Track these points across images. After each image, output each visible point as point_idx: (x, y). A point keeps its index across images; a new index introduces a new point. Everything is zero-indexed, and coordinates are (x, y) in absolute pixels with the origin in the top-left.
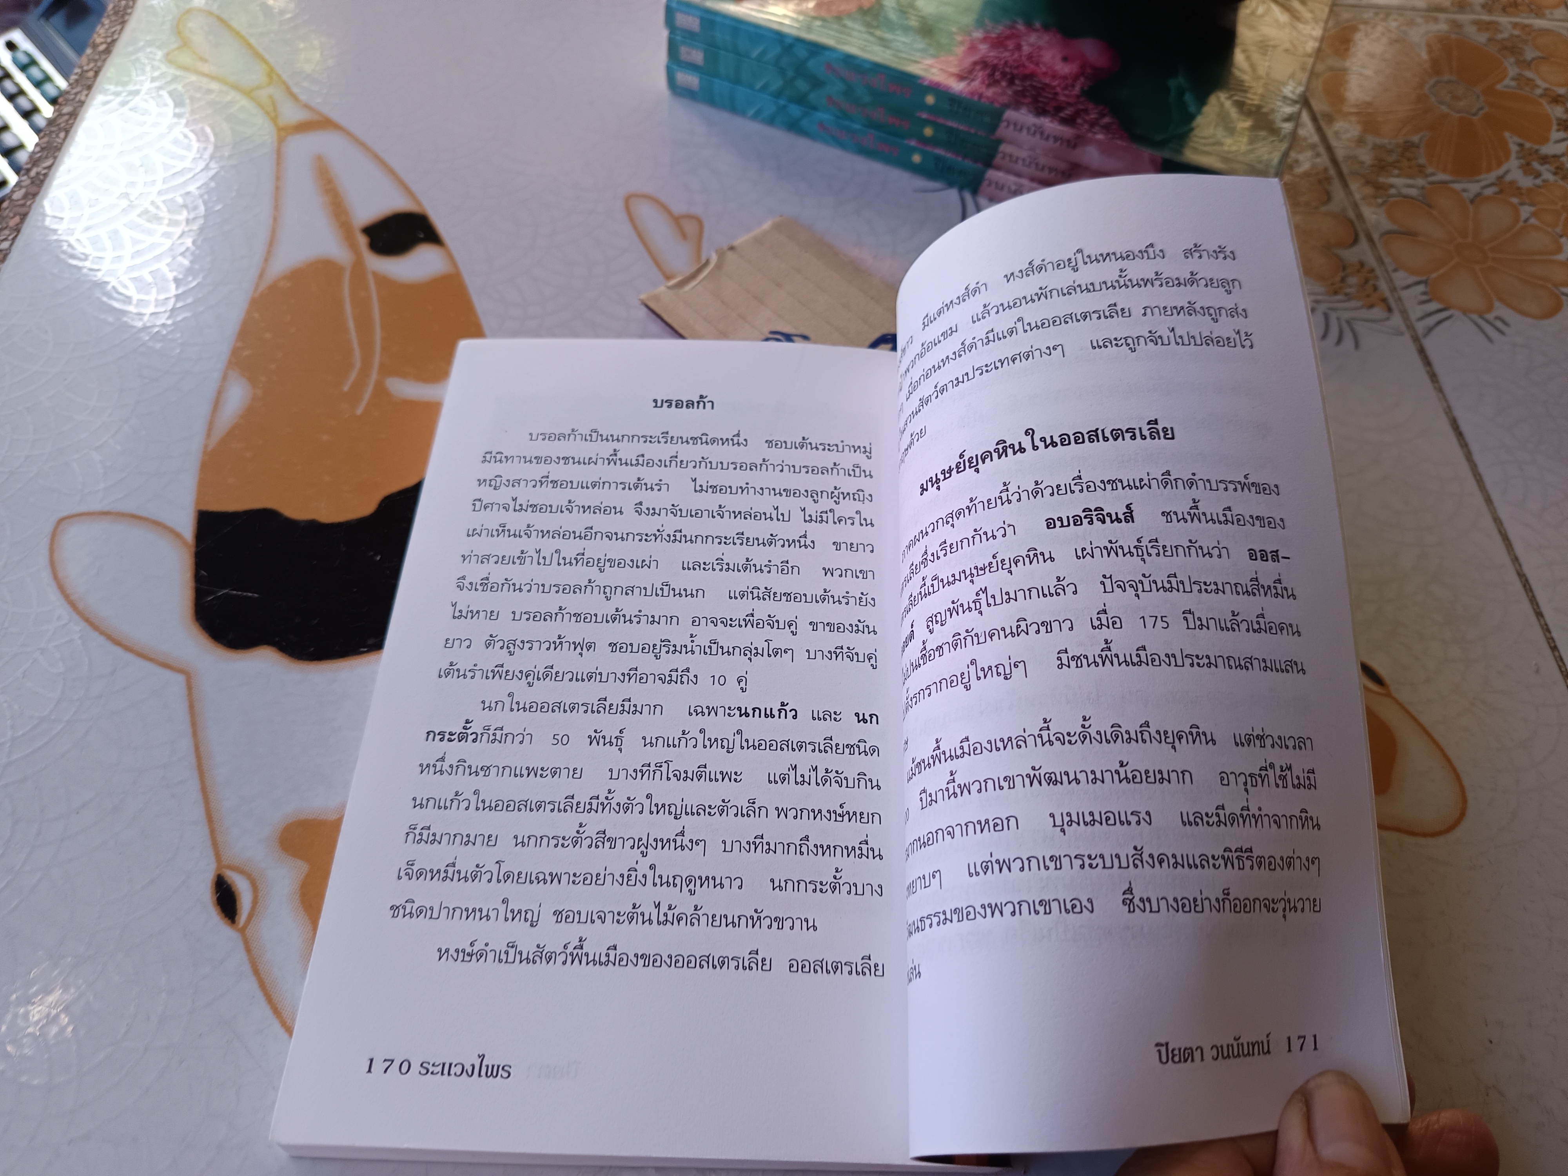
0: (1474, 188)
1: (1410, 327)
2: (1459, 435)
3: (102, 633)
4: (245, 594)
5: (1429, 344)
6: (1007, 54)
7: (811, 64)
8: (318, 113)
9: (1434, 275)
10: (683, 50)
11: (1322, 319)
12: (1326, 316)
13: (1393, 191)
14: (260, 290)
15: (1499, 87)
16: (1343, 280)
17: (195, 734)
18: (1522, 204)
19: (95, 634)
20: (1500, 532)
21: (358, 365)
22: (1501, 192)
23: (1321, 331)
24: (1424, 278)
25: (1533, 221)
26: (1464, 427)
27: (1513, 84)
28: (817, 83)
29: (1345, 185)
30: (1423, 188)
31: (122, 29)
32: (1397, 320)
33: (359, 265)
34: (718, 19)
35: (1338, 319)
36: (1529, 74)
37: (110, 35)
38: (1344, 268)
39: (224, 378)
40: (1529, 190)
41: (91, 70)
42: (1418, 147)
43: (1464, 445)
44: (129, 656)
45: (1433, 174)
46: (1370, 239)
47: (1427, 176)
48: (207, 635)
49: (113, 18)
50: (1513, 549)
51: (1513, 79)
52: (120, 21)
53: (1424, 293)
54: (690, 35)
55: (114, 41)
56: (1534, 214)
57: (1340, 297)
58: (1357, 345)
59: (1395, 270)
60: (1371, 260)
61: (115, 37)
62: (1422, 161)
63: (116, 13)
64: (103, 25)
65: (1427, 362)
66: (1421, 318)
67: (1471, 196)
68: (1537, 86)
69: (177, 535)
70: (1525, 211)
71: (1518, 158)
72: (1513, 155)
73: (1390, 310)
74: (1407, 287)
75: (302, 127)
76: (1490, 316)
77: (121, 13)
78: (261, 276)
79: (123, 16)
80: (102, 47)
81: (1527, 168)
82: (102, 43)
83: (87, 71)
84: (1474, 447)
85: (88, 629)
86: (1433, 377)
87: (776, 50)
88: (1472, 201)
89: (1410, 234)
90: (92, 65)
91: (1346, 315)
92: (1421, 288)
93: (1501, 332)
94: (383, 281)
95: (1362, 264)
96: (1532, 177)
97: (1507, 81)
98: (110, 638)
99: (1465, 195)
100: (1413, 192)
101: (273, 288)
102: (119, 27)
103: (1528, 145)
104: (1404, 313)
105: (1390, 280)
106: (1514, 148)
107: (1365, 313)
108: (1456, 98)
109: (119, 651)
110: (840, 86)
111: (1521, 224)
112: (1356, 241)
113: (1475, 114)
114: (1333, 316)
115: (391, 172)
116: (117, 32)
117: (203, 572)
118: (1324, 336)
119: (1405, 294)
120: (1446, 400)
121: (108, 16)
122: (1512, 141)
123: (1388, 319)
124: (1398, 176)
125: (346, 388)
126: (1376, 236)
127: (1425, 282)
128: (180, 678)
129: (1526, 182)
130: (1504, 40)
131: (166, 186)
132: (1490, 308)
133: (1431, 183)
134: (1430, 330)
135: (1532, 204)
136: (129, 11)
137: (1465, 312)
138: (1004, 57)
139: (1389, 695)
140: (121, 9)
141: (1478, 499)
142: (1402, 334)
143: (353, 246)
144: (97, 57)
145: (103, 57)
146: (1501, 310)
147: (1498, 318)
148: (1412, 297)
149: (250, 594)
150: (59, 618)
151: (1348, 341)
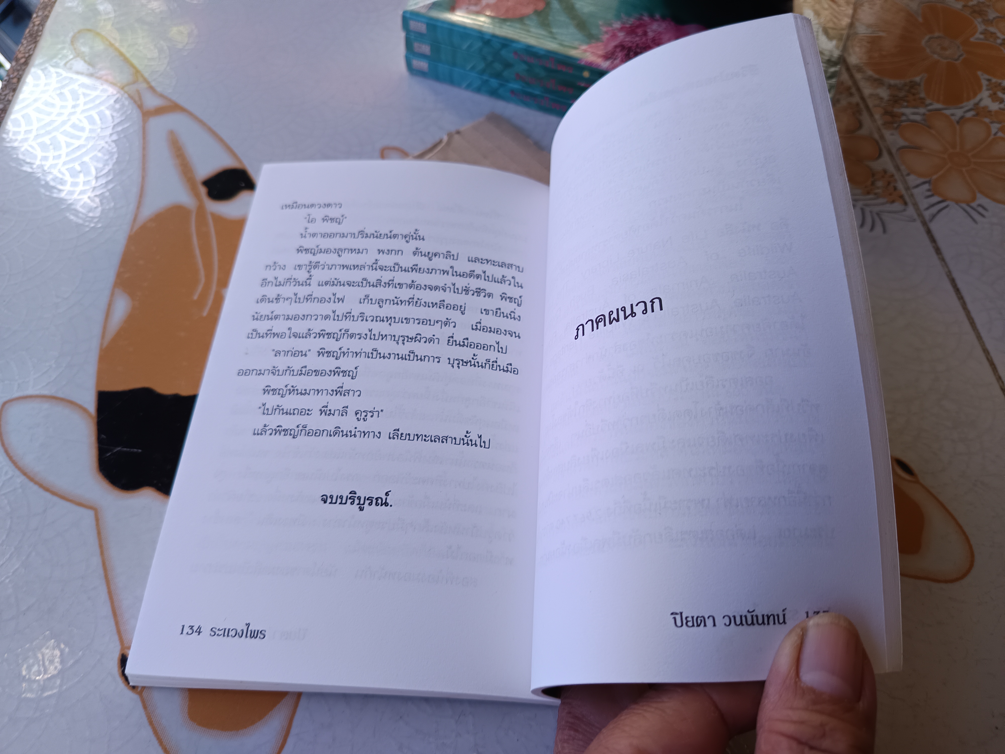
0: (959, 113)
1: (920, 215)
2: (957, 291)
3: (36, 483)
4: (132, 450)
5: (933, 226)
6: (637, 39)
7: (504, 53)
8: (170, 100)
9: (935, 177)
10: (416, 45)
11: (860, 212)
12: (863, 210)
13: (904, 118)
14: (134, 230)
15: (972, 39)
16: (873, 183)
17: (102, 553)
18: (992, 123)
19: (31, 484)
20: (988, 359)
21: (203, 280)
22: (977, 114)
23: (860, 222)
24: (927, 179)
25: (1000, 134)
26: (960, 285)
27: (982, 36)
28: (508, 65)
29: (871, 115)
30: (924, 114)
31: (35, 47)
32: (911, 210)
33: (201, 209)
34: (439, 24)
35: (871, 212)
36: (992, 29)
37: (27, 51)
38: (873, 175)
39: (112, 294)
40: (996, 112)
41: (15, 77)
42: (919, 85)
43: (961, 298)
44: (55, 499)
45: (931, 104)
46: (890, 153)
47: (927, 106)
48: (107, 481)
49: (29, 40)
50: (997, 371)
51: (981, 33)
52: (34, 41)
53: (929, 190)
54: (420, 36)
55: (30, 56)
56: (1001, 129)
57: (871, 196)
58: (885, 231)
59: (908, 175)
60: (891, 168)
61: (31, 53)
62: (923, 95)
63: (31, 35)
64: (23, 44)
65: (933, 240)
66: (927, 209)
67: (957, 118)
68: (998, 38)
69: (85, 410)
70: (994, 128)
71: (988, 90)
72: (984, 88)
73: (906, 204)
74: (917, 186)
75: (159, 111)
76: (974, 204)
77: (34, 35)
78: (135, 219)
79: (35, 38)
80: (23, 60)
81: (994, 97)
82: (22, 58)
83: (13, 78)
84: (968, 299)
85: (26, 480)
86: (938, 251)
87: (478, 44)
88: (958, 122)
89: (916, 148)
90: (16, 74)
91: (876, 209)
92: (926, 186)
93: (983, 216)
94: (218, 219)
95: (885, 172)
96: (998, 103)
97: (978, 35)
98: (41, 486)
99: (953, 118)
100: (918, 118)
101: (144, 227)
102: (33, 46)
103: (994, 80)
104: (915, 205)
105: (905, 182)
106: (984, 83)
107: (888, 207)
108: (944, 49)
109: (48, 495)
110: (524, 67)
111: (992, 137)
112: (880, 155)
113: (957, 60)
114: (867, 210)
115: (221, 140)
116: (32, 49)
117: (103, 436)
118: (862, 225)
119: (916, 191)
120: (947, 267)
121: (26, 38)
122: (983, 77)
123: (905, 210)
124: (907, 107)
125: (195, 297)
126: (894, 151)
127: (929, 182)
128: (91, 513)
129: (994, 106)
130: (974, 6)
131: (68, 159)
132: (974, 199)
133: (930, 111)
134: (934, 216)
135: (1000, 122)
136: (40, 33)
137: (957, 202)
138: (636, 41)
139: (917, 482)
140: (34, 32)
141: (972, 336)
142: (914, 220)
143: (197, 195)
144: (19, 68)
145: (23, 68)
146: (982, 200)
147: (980, 205)
148: (920, 193)
149: (135, 450)
150: (6, 473)
151: (879, 228)
